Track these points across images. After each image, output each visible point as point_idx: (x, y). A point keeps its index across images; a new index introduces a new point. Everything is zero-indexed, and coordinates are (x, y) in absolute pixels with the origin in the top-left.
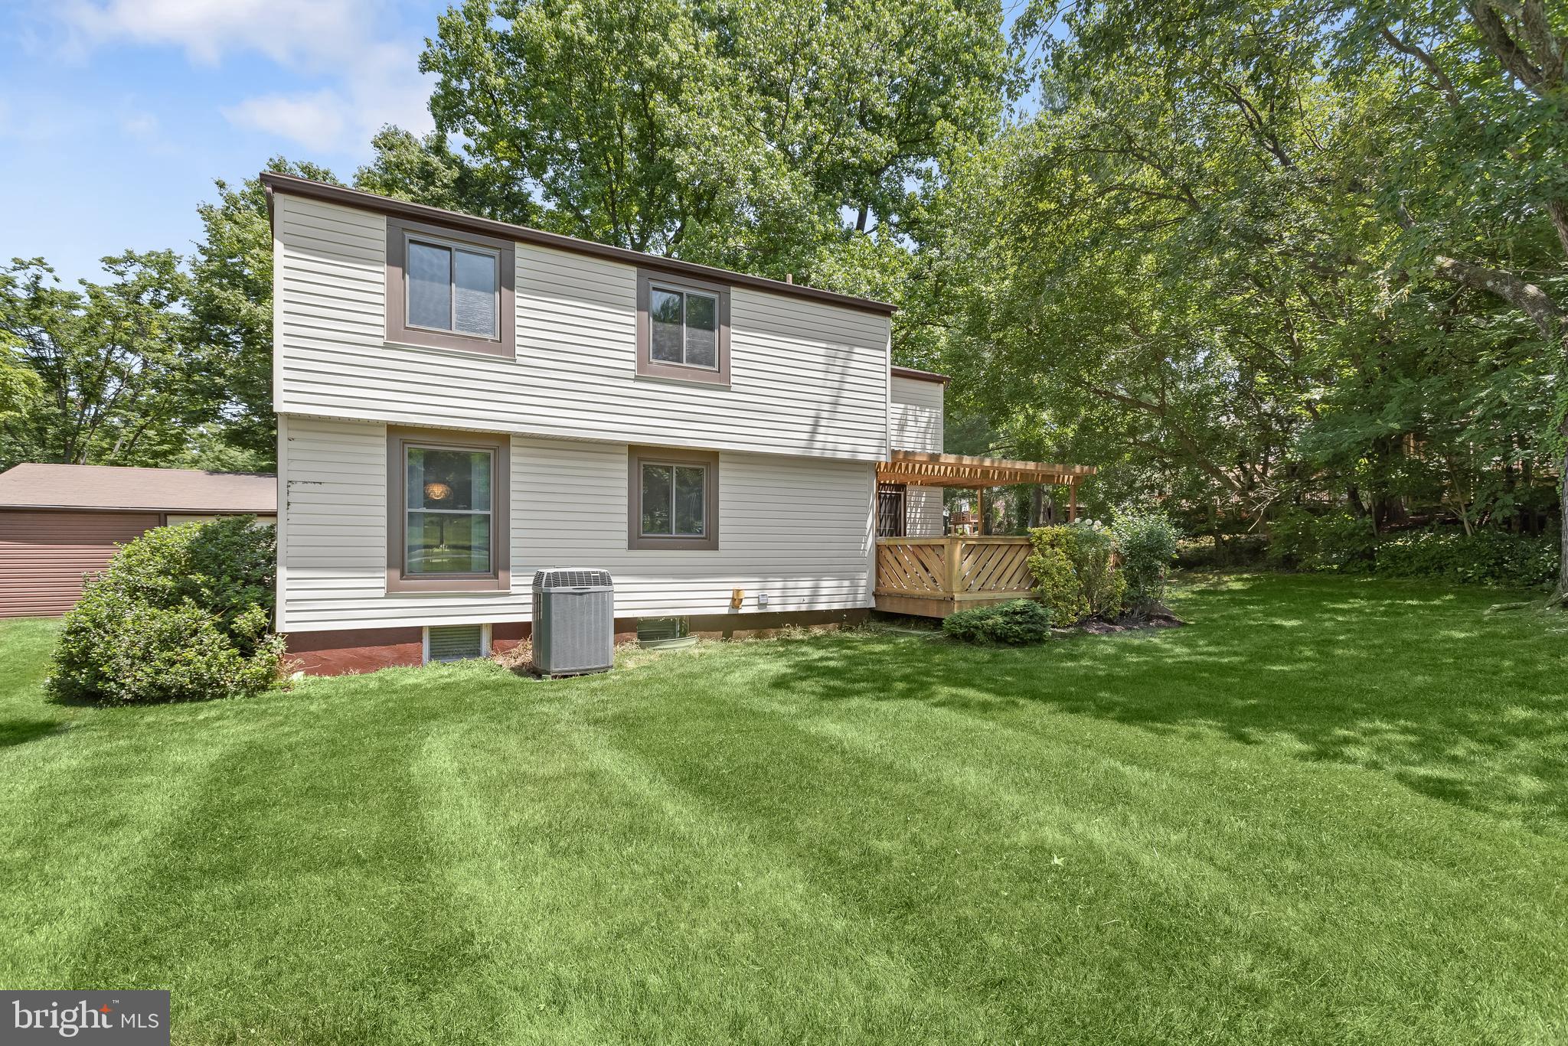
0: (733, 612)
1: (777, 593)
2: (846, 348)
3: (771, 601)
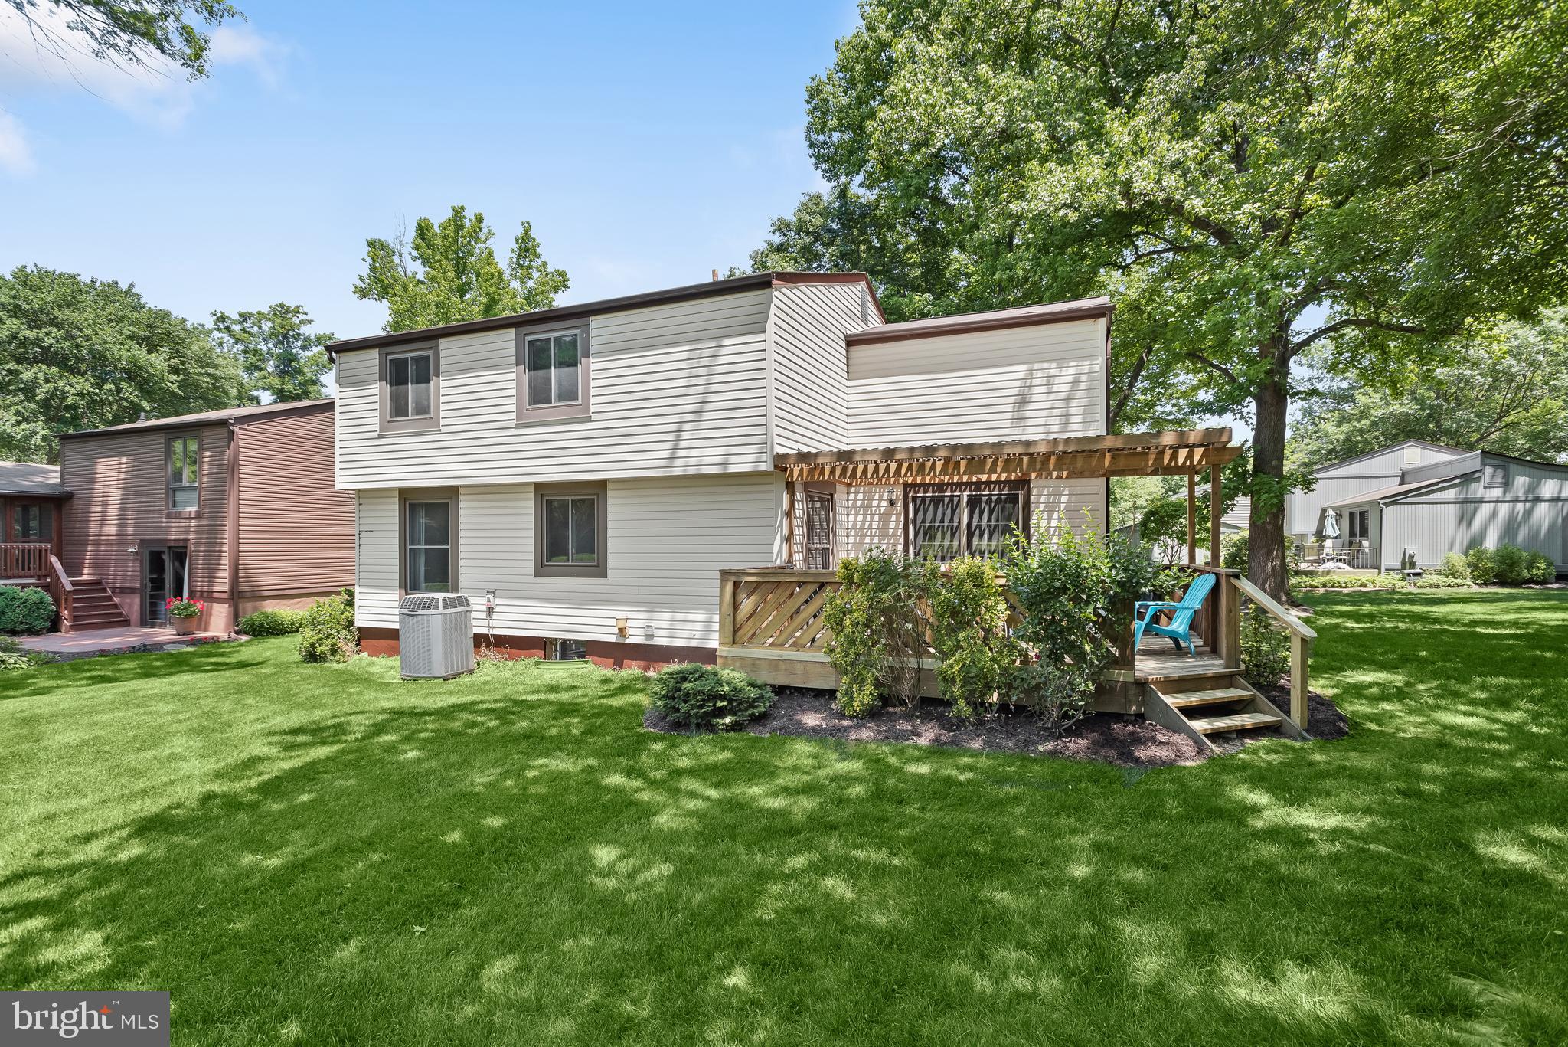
0: (621, 640)
1: (665, 625)
2: (713, 344)
3: (657, 632)
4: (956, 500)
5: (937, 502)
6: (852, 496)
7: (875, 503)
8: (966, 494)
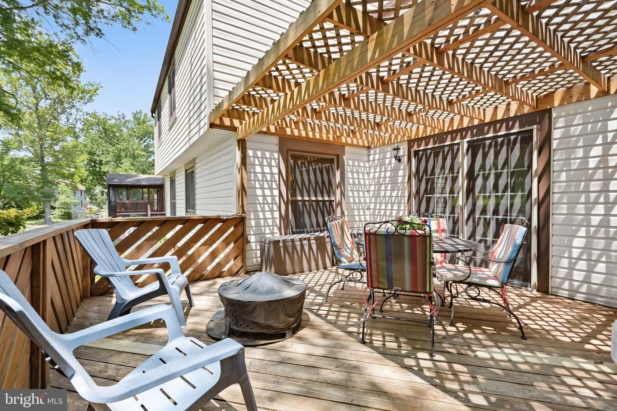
4: (456, 147)
5: (436, 152)
6: (371, 158)
7: (387, 161)
8: (465, 140)
